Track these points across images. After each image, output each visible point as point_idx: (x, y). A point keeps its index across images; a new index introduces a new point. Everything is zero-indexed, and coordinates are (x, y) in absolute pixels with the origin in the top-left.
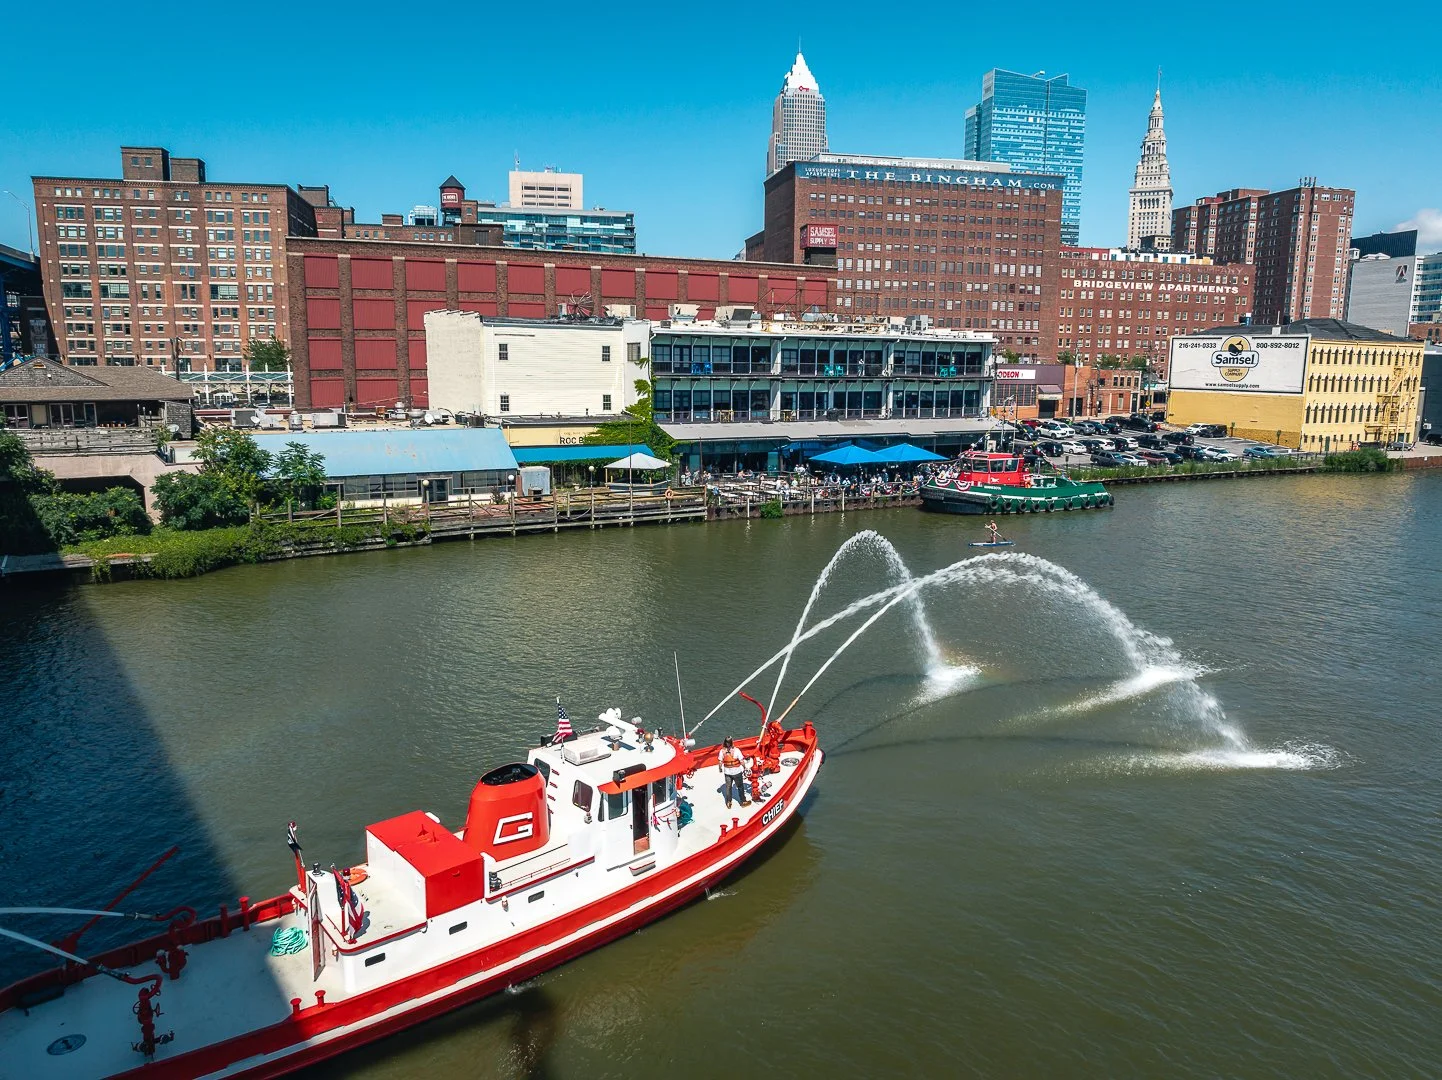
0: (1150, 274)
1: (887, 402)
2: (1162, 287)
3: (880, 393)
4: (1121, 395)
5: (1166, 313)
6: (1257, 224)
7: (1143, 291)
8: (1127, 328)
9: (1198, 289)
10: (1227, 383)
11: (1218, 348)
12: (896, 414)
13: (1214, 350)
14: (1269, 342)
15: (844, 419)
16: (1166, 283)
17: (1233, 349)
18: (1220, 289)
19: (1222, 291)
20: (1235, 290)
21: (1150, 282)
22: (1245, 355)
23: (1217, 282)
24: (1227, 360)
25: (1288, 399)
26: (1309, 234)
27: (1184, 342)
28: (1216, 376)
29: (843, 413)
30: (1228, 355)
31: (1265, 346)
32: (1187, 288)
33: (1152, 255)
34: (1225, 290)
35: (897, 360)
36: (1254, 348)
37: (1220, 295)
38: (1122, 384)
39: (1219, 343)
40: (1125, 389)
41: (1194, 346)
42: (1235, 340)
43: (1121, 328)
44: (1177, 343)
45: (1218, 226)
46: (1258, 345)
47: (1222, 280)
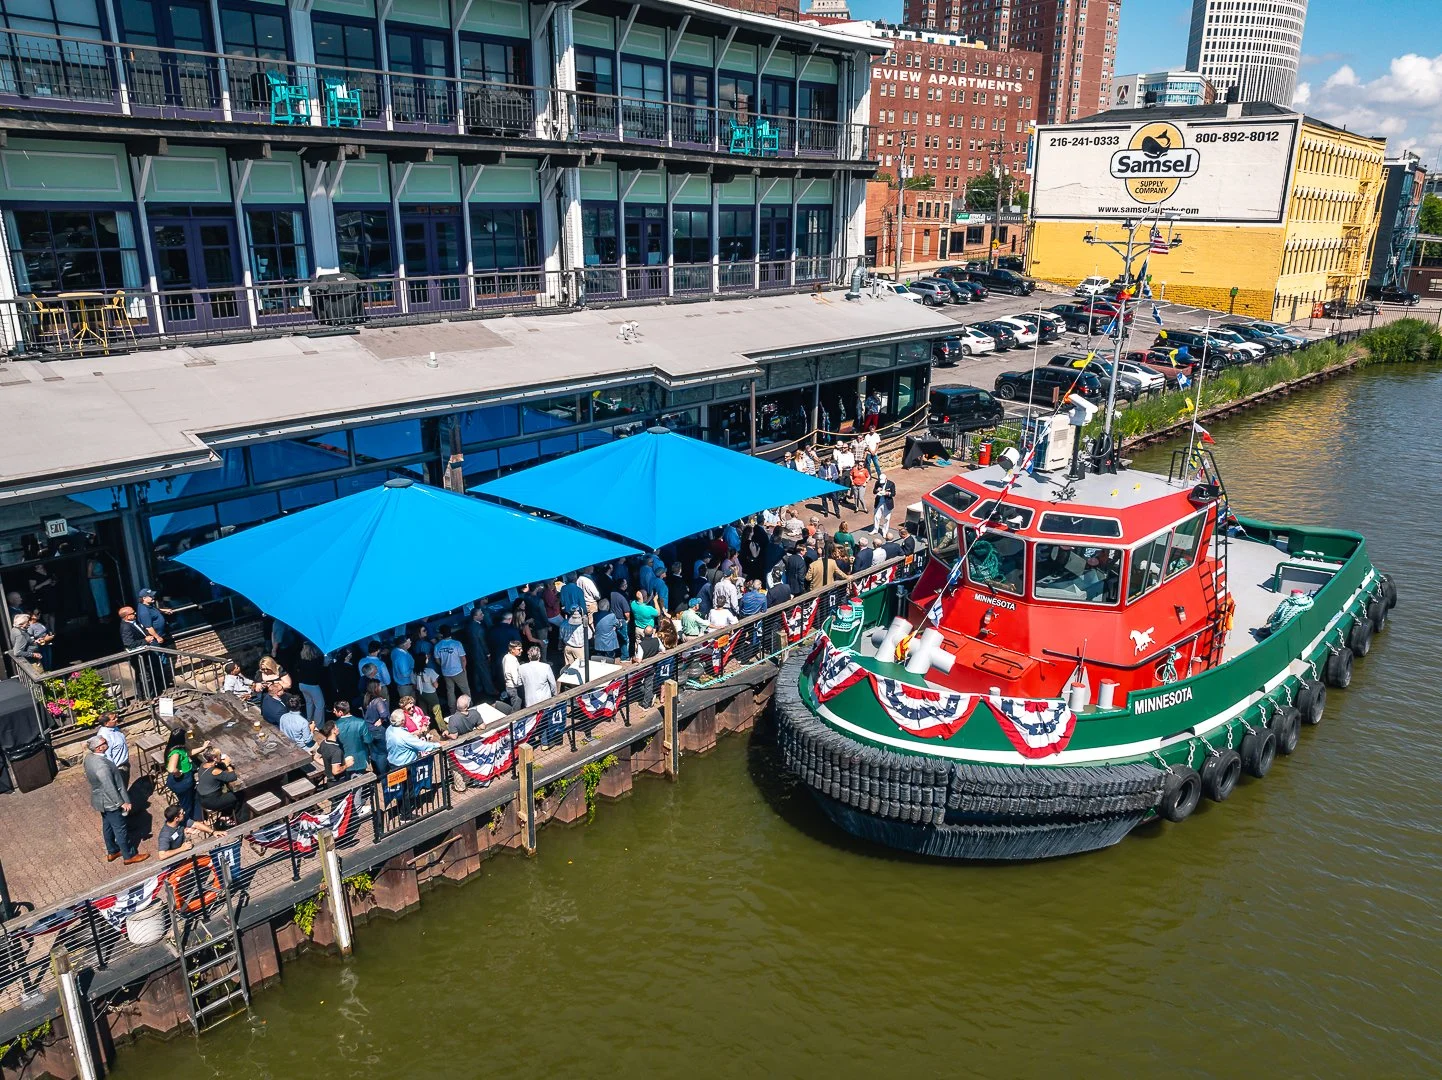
0: (918, 60)
1: (561, 241)
2: (933, 79)
3: (533, 211)
4: (927, 232)
5: (938, 118)
6: (1011, 13)
7: (909, 84)
8: (890, 138)
9: (975, 83)
10: (1138, 205)
11: (1123, 144)
12: (596, 291)
13: (1113, 147)
14: (1220, 131)
15: (393, 319)
16: (938, 73)
17: (1150, 146)
18: (1001, 86)
19: (1003, 88)
20: (1019, 87)
21: (918, 70)
22: (1172, 156)
23: (999, 75)
24: (1140, 166)
25: (1252, 233)
26: (1076, 25)
27: (1057, 135)
28: (1119, 196)
29: (389, 292)
30: (1141, 157)
31: (1212, 138)
32: (962, 81)
33: (913, 34)
34: (1007, 86)
35: (586, 80)
36: (1190, 141)
37: (1001, 94)
38: (928, 214)
39: (1124, 137)
40: (930, 223)
41: (1077, 142)
42: (1154, 130)
43: (881, 137)
44: (1046, 137)
45: (961, 16)
46: (1199, 138)
47: (1003, 73)
